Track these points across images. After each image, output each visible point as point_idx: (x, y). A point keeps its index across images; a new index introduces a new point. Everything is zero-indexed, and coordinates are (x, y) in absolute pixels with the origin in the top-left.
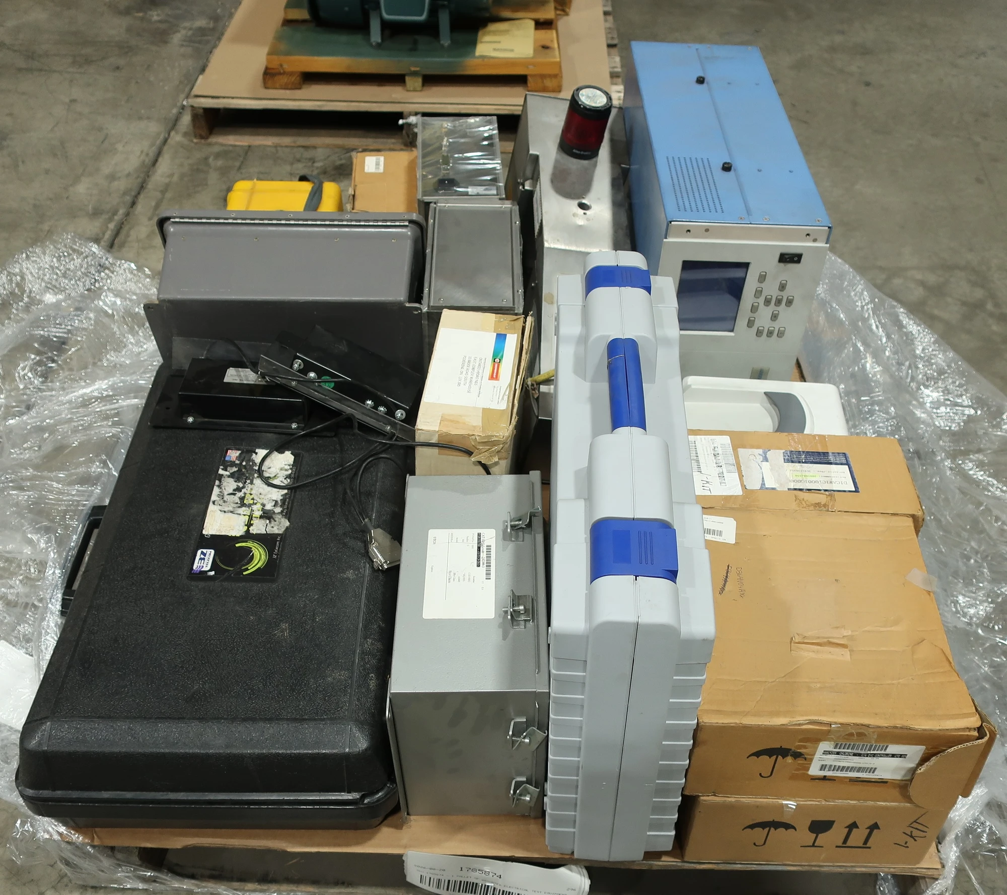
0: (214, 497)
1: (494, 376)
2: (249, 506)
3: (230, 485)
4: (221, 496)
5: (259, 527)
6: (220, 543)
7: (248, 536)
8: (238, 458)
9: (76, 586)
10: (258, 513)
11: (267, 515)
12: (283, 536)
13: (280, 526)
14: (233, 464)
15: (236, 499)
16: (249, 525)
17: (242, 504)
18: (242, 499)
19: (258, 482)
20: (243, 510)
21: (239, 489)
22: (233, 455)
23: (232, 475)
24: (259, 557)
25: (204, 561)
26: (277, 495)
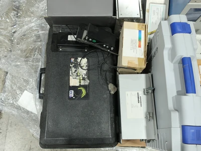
0: (70, 74)
1: (140, 46)
2: (79, 76)
3: (73, 69)
4: (72, 73)
5: (83, 83)
6: (74, 88)
7: (80, 86)
8: (74, 61)
9: (41, 92)
10: (81, 78)
11: (84, 79)
12: (89, 85)
13: (87, 82)
14: (73, 63)
15: (75, 74)
16: (80, 82)
17: (77, 76)
18: (77, 74)
19: (80, 68)
20: (78, 77)
21: (76, 71)
22: (73, 60)
23: (73, 67)
24: (84, 92)
25: (72, 94)
26: (85, 72)
